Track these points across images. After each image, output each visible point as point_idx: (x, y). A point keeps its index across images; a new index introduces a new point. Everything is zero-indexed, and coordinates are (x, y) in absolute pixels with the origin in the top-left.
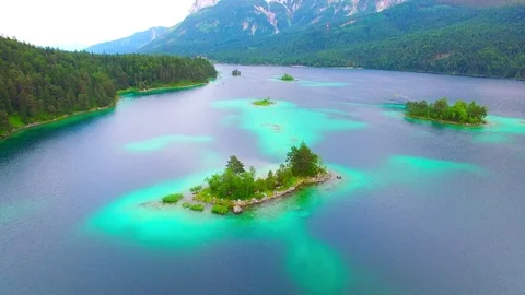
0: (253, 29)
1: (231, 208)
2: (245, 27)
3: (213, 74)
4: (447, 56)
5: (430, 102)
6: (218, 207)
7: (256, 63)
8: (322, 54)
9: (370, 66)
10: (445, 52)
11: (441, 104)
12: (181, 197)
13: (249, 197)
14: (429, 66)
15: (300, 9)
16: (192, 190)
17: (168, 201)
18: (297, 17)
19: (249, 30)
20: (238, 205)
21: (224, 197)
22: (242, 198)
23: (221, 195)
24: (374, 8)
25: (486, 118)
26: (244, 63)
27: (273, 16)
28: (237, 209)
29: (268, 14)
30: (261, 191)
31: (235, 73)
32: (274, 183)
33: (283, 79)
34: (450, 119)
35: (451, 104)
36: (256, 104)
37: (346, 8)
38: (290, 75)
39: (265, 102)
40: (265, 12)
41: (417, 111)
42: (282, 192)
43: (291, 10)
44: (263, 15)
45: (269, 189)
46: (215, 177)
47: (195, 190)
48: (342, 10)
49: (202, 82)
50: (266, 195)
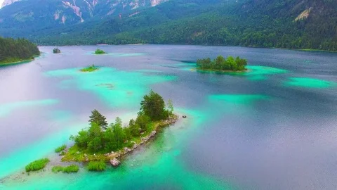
0: (63, 19)
1: (108, 162)
2: (57, 17)
3: (37, 53)
4: (201, 33)
6: (95, 164)
7: (69, 44)
8: (119, 35)
10: (199, 31)
11: (220, 60)
12: (47, 161)
13: (121, 147)
14: (191, 40)
15: (98, 4)
16: (57, 151)
17: (32, 169)
18: (97, 10)
19: (60, 19)
20: (113, 157)
22: (115, 150)
23: (93, 151)
24: (150, 4)
27: (78, 9)
28: (115, 162)
29: (74, 7)
30: (130, 139)
31: (55, 51)
32: (137, 129)
33: (96, 53)
36: (82, 70)
37: (131, 4)
38: (101, 50)
39: (91, 69)
40: (71, 6)
41: (204, 65)
42: (147, 137)
43: (92, 6)
44: (70, 8)
45: (135, 136)
47: (61, 151)
48: (128, 5)
50: (135, 142)
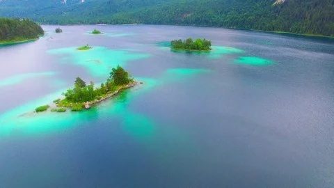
1: (84, 107)
3: (41, 32)
4: (189, 15)
5: (184, 40)
6: (75, 108)
7: (71, 23)
8: (116, 16)
9: (147, 23)
10: (189, 13)
11: (189, 41)
12: (48, 107)
13: (93, 100)
14: (180, 21)
16: (54, 102)
17: (39, 110)
20: (87, 105)
21: (78, 102)
22: (89, 100)
23: (75, 101)
25: (211, 47)
26: (62, 24)
28: (87, 106)
30: (99, 95)
31: (58, 31)
32: (106, 90)
33: (93, 33)
34: (194, 49)
35: (194, 41)
36: (80, 49)
38: (97, 30)
39: (85, 48)
41: (177, 46)
42: (111, 94)
45: (103, 93)
46: (69, 91)
47: (57, 102)
49: (33, 38)
50: (102, 97)
